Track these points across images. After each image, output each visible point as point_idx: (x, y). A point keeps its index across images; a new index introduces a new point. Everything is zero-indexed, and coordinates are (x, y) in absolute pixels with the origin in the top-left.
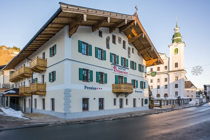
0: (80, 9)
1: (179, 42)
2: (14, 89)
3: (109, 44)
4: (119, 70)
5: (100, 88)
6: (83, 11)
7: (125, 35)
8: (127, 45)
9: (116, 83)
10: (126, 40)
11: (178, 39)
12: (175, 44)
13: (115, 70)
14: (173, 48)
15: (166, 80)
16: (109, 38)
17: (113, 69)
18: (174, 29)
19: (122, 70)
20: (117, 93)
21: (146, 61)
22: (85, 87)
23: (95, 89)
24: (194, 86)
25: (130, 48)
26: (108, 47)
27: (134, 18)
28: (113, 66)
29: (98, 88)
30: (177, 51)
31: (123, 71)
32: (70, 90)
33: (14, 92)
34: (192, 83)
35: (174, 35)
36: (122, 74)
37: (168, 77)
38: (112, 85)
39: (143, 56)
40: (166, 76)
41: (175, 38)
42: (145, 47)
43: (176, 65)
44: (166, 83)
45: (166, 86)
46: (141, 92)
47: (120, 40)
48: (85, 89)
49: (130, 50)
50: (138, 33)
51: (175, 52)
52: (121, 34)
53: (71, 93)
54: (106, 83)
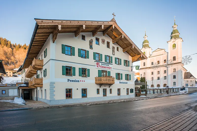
0: (54, 21)
1: (176, 38)
2: (25, 83)
3: (92, 45)
4: (102, 66)
5: (83, 80)
6: (58, 23)
7: (109, 36)
8: (111, 45)
9: (98, 76)
10: (111, 41)
11: (175, 35)
12: (173, 40)
13: (98, 66)
14: (171, 43)
15: (165, 72)
16: (92, 40)
17: (96, 65)
18: (173, 27)
19: (105, 66)
20: (100, 84)
21: (132, 57)
22: (68, 80)
23: (78, 81)
24: (194, 77)
25: (114, 47)
26: (91, 47)
27: (111, 23)
28: (96, 62)
29: (80, 81)
30: (174, 46)
31: (107, 66)
32: (54, 83)
33: (25, 85)
34: (191, 74)
35: (172, 32)
36: (106, 69)
37: (167, 70)
38: (95, 78)
39: (128, 53)
40: (165, 69)
41: (173, 35)
42: (128, 45)
43: (174, 58)
44: (166, 75)
45: (165, 77)
46: (127, 83)
47: (103, 41)
48: (68, 81)
49: (114, 49)
50: (119, 35)
51: (173, 47)
52: (105, 36)
53: (54, 85)
54: (89, 76)
